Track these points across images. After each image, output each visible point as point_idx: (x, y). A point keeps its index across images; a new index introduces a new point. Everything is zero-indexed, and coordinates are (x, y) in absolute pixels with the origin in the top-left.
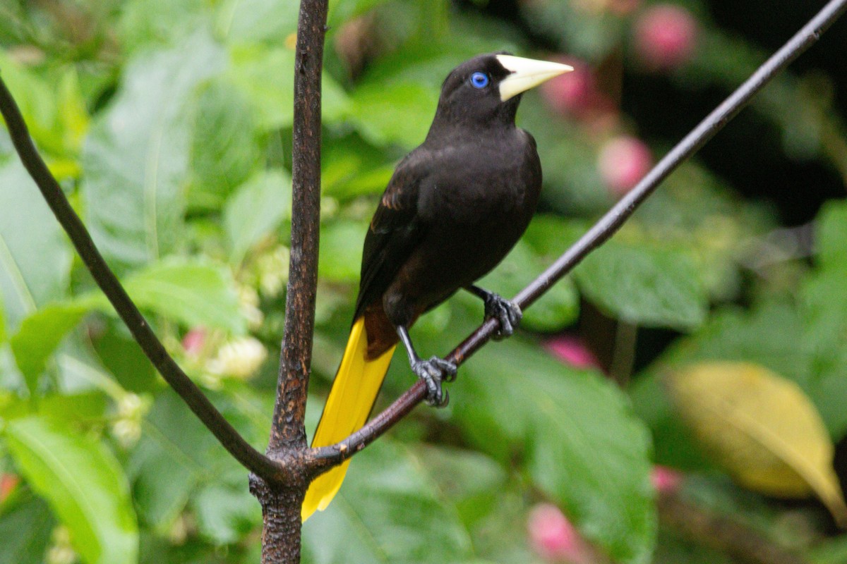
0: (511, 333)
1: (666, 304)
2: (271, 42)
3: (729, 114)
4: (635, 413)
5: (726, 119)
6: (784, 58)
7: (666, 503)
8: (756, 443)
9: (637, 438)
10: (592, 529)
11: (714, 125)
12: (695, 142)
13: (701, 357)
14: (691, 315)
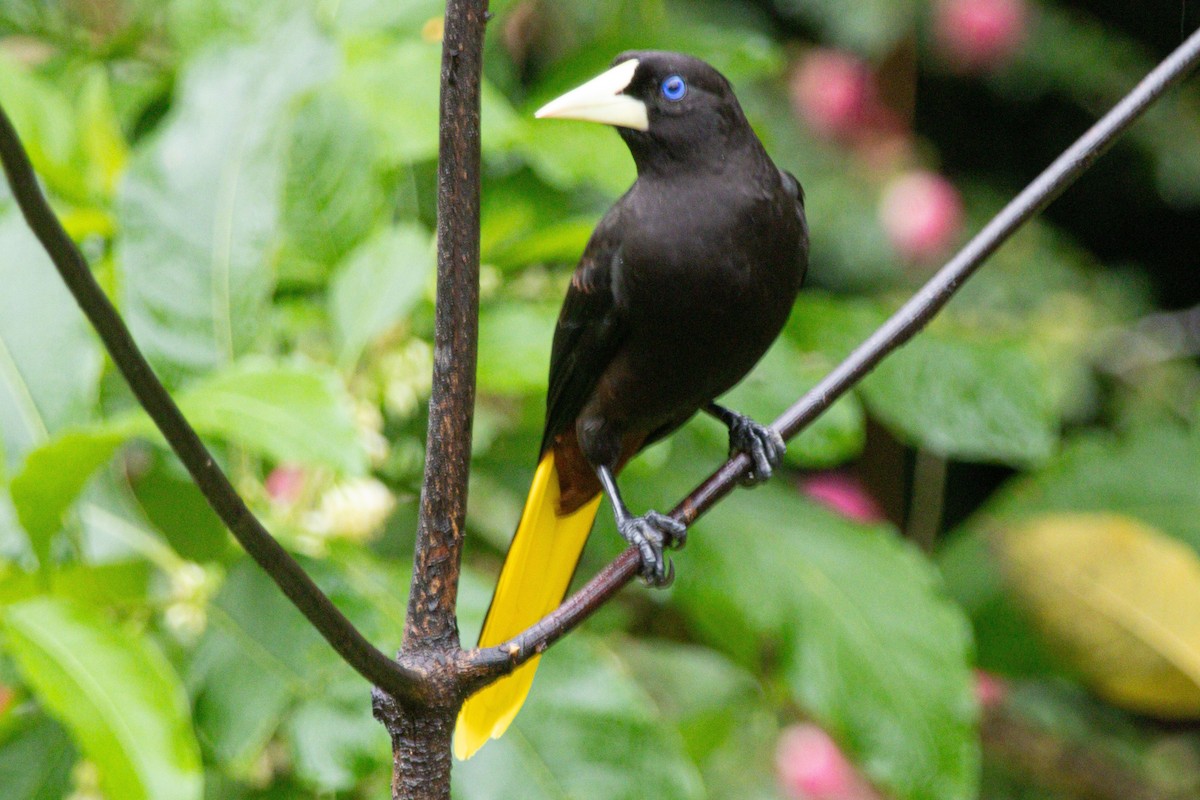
0: (769, 475)
1: (994, 427)
2: (400, 32)
3: (1100, 146)
4: (948, 593)
5: (1096, 154)
6: (1184, 62)
7: (992, 728)
8: (1128, 635)
9: (951, 632)
10: (881, 768)
11: (1077, 162)
12: (1048, 188)
13: (1046, 506)
14: (1032, 443)
